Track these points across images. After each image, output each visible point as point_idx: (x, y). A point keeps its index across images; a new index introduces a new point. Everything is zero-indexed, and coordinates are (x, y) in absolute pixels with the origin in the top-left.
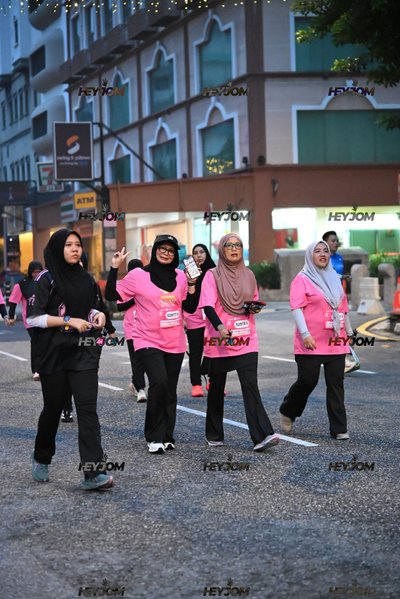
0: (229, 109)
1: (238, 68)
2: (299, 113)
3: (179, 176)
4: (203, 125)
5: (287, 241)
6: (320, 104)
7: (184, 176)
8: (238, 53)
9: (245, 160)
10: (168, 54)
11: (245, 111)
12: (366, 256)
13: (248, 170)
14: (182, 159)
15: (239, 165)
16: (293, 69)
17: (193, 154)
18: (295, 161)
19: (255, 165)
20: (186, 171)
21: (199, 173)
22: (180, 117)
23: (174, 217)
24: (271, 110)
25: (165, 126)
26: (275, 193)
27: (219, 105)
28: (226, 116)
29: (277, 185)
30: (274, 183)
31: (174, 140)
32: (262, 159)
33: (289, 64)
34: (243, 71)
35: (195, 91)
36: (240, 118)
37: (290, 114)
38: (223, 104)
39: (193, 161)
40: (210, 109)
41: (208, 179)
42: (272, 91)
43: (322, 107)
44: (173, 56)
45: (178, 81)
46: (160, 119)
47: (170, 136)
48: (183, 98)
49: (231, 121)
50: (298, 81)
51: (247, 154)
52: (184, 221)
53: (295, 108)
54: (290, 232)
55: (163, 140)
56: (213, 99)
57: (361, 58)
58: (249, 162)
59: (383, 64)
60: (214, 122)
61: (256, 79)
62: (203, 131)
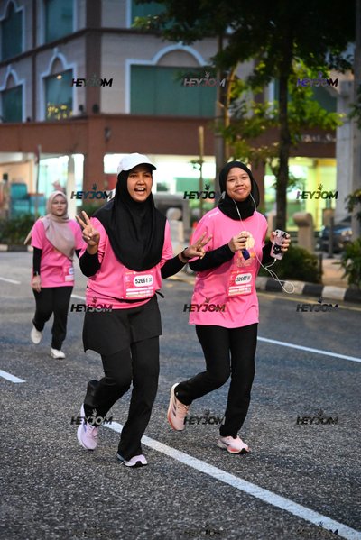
0: (69, 61)
1: (78, 23)
2: (133, 67)
3: (24, 119)
4: (46, 73)
6: (151, 59)
7: (28, 119)
8: (79, 8)
9: (81, 108)
10: (18, 6)
11: (83, 62)
13: (83, 118)
14: (27, 105)
15: (75, 112)
16: (128, 25)
17: (37, 100)
18: (127, 110)
19: (90, 113)
20: (30, 115)
21: (41, 117)
22: (26, 65)
23: (18, 157)
24: (106, 63)
25: (14, 72)
26: (107, 140)
27: (62, 57)
28: (66, 67)
29: (109, 134)
30: (106, 130)
31: (20, 87)
32: (96, 108)
33: (124, 21)
34: (83, 26)
35: (41, 42)
36: (79, 68)
37: (123, 68)
38: (66, 55)
39: (37, 106)
40: (53, 58)
41: (50, 123)
42: (108, 45)
43: (154, 62)
44: (22, 8)
45: (27, 31)
46: (9, 67)
47: (18, 82)
48: (30, 48)
49: (71, 71)
50: (132, 37)
51: (83, 102)
52: (26, 161)
53: (129, 62)
55: (11, 86)
56: (56, 50)
57: (160, 16)
58: (85, 110)
59: (177, 24)
60: (56, 71)
61: (94, 33)
62: (47, 80)
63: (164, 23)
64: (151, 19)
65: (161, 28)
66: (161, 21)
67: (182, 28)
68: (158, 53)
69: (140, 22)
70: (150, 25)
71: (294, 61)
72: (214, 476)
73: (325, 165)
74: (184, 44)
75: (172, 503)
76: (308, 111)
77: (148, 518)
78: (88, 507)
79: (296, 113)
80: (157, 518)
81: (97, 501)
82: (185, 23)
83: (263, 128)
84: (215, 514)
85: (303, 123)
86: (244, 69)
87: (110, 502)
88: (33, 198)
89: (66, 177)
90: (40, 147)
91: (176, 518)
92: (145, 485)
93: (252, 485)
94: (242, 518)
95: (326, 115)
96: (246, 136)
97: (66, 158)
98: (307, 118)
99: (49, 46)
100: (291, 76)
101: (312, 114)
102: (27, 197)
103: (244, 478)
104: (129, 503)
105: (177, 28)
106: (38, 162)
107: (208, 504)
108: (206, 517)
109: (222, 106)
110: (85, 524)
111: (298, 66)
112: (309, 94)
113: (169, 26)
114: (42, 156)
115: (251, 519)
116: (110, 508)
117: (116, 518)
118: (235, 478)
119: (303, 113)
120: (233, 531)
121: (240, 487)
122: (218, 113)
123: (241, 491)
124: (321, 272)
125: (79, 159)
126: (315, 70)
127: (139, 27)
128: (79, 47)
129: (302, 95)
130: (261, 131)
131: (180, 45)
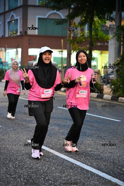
0: (17, 16)
1: (20, 3)
2: (39, 19)
4: (9, 20)
5: (33, 59)
6: (45, 16)
7: (2, 36)
9: (21, 32)
11: (21, 16)
12: (57, 65)
13: (21, 36)
14: (2, 31)
15: (19, 34)
16: (37, 4)
17: (5, 30)
18: (37, 34)
19: (24, 34)
20: (3, 35)
21: (7, 35)
22: (2, 17)
24: (29, 17)
26: (30, 44)
27: (14, 14)
28: (16, 18)
29: (30, 41)
30: (29, 40)
31: (0, 25)
32: (26, 32)
33: (36, 3)
34: (22, 4)
35: (7, 9)
36: (20, 18)
37: (35, 19)
38: (16, 14)
39: (5, 31)
40: (11, 15)
41: (9, 38)
42: (30, 11)
43: (46, 17)
45: (2, 5)
48: (3, 11)
49: (17, 20)
50: (39, 8)
51: (21, 30)
52: (1, 51)
53: (37, 17)
54: (35, 56)
56: (12, 12)
57: (48, 1)
58: (22, 33)
59: (54, 4)
60: (12, 20)
61: (25, 7)
62: (9, 22)
63: (50, 4)
64: (45, 2)
65: (49, 5)
66: (49, 3)
67: (56, 5)
68: (47, 14)
69: (41, 3)
70: (45, 4)
71: (94, 18)
72: (66, 159)
73: (105, 53)
74: (57, 11)
75: (52, 168)
76: (99, 35)
77: (44, 173)
78: (23, 169)
79: (95, 35)
80: (47, 173)
81: (26, 167)
82: (57, 4)
83: (84, 40)
84: (67, 172)
85: (97, 39)
86: (77, 20)
87: (31, 168)
88: (4, 63)
89: (15, 56)
90: (6, 46)
91: (53, 173)
92: (43, 162)
93: (79, 162)
94: (76, 174)
95: (105, 36)
96: (78, 43)
97: (15, 50)
98: (99, 37)
99: (10, 11)
100: (93, 23)
101: (101, 36)
102: (2, 63)
103: (76, 160)
104: (37, 168)
105: (54, 5)
106: (6, 51)
107: (64, 169)
108: (64, 173)
109: (70, 32)
110: (22, 175)
111: (96, 19)
112: (99, 29)
113: (52, 4)
114: (7, 49)
115: (79, 174)
116: (31, 170)
117: (32, 173)
118: (73, 160)
119: (97, 35)
120: (73, 178)
121: (75, 163)
122: (68, 35)
123: (76, 164)
124: (103, 90)
125: (20, 50)
126: (102, 20)
127: (41, 4)
128: (20, 11)
129: (97, 29)
130: (83, 41)
131: (55, 11)
